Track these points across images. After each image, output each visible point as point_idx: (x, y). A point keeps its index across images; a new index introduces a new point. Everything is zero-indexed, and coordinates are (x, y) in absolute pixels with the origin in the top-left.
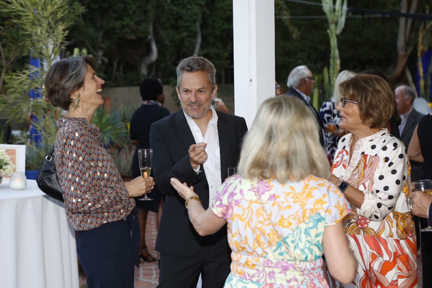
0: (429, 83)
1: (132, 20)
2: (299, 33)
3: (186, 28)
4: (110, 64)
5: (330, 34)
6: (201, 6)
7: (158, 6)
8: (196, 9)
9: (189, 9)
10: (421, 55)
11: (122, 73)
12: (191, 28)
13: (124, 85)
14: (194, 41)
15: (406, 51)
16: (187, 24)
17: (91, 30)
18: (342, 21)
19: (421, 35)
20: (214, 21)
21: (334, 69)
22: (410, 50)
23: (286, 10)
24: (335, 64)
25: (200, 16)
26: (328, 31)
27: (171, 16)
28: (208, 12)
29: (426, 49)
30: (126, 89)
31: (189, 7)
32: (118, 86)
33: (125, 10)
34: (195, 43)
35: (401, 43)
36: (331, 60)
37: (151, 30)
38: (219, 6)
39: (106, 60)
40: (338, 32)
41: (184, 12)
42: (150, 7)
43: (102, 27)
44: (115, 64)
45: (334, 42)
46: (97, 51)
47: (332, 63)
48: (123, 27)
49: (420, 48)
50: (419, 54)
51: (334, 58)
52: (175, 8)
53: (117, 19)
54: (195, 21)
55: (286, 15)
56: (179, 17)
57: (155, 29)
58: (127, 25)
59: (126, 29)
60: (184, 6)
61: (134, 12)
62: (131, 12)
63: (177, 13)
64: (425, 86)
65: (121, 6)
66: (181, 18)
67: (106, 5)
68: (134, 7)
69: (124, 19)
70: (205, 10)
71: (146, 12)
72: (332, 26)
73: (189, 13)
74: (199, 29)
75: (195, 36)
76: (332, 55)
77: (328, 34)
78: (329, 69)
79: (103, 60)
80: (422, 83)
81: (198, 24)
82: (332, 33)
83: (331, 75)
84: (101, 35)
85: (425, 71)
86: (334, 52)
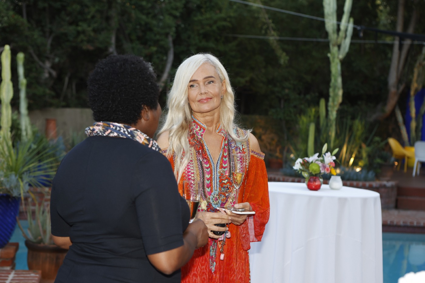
0: (421, 125)
1: (89, 26)
2: (287, 58)
3: (156, 43)
4: (59, 79)
5: (331, 59)
6: (175, 17)
7: (123, 13)
8: (169, 20)
9: (161, 20)
10: (415, 94)
11: (74, 92)
12: (162, 43)
13: (76, 106)
14: (165, 58)
15: (398, 88)
16: (158, 37)
17: (36, 34)
18: (346, 43)
19: (416, 71)
20: (189, 37)
21: (334, 101)
22: (402, 88)
23: (274, 30)
24: (336, 95)
25: (174, 29)
26: (329, 55)
27: (138, 27)
28: (183, 26)
29: (420, 87)
30: (78, 111)
31: (161, 17)
32: (68, 106)
33: (81, 13)
34: (166, 60)
35: (393, 79)
36: (331, 90)
37: (113, 40)
38: (196, 19)
39: (54, 73)
40: (341, 56)
41: (154, 22)
42: (113, 13)
43: (51, 32)
44: (67, 80)
45: (336, 68)
46: (44, 62)
47: (331, 94)
48: (79, 33)
49: (415, 86)
50: (412, 93)
51: (335, 87)
52: (144, 17)
53: (71, 24)
54: (167, 35)
55: (273, 35)
56: (148, 28)
57: (118, 40)
58: (84, 32)
59: (82, 37)
60: (155, 17)
61: (93, 17)
62: (89, 17)
63: (147, 24)
64: (417, 128)
65: (77, 7)
66: (151, 30)
67: (58, 5)
68: (93, 10)
69: (80, 23)
70: (180, 23)
71: (108, 19)
72: (334, 49)
73: (161, 24)
74: (171, 45)
75: (166, 53)
76: (331, 84)
77: (328, 58)
78: (327, 101)
79: (50, 74)
80: (413, 124)
81: (170, 39)
82: (334, 58)
83: (329, 109)
84: (49, 41)
85: (417, 112)
86: (336, 81)
